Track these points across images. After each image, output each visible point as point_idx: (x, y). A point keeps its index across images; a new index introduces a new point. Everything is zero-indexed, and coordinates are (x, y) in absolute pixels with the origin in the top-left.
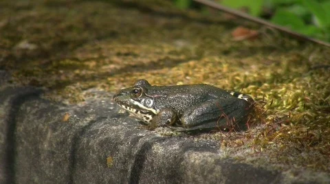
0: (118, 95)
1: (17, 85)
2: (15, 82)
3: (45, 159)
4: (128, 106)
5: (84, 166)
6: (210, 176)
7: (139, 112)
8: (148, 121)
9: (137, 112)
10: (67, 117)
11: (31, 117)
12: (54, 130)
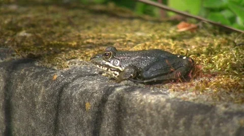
0: (93, 58)
1: (18, 57)
2: (17, 56)
3: (39, 109)
4: (101, 65)
5: (68, 112)
6: (162, 111)
7: (109, 70)
8: (116, 76)
9: (107, 70)
10: (55, 77)
11: (29, 78)
12: (46, 86)
